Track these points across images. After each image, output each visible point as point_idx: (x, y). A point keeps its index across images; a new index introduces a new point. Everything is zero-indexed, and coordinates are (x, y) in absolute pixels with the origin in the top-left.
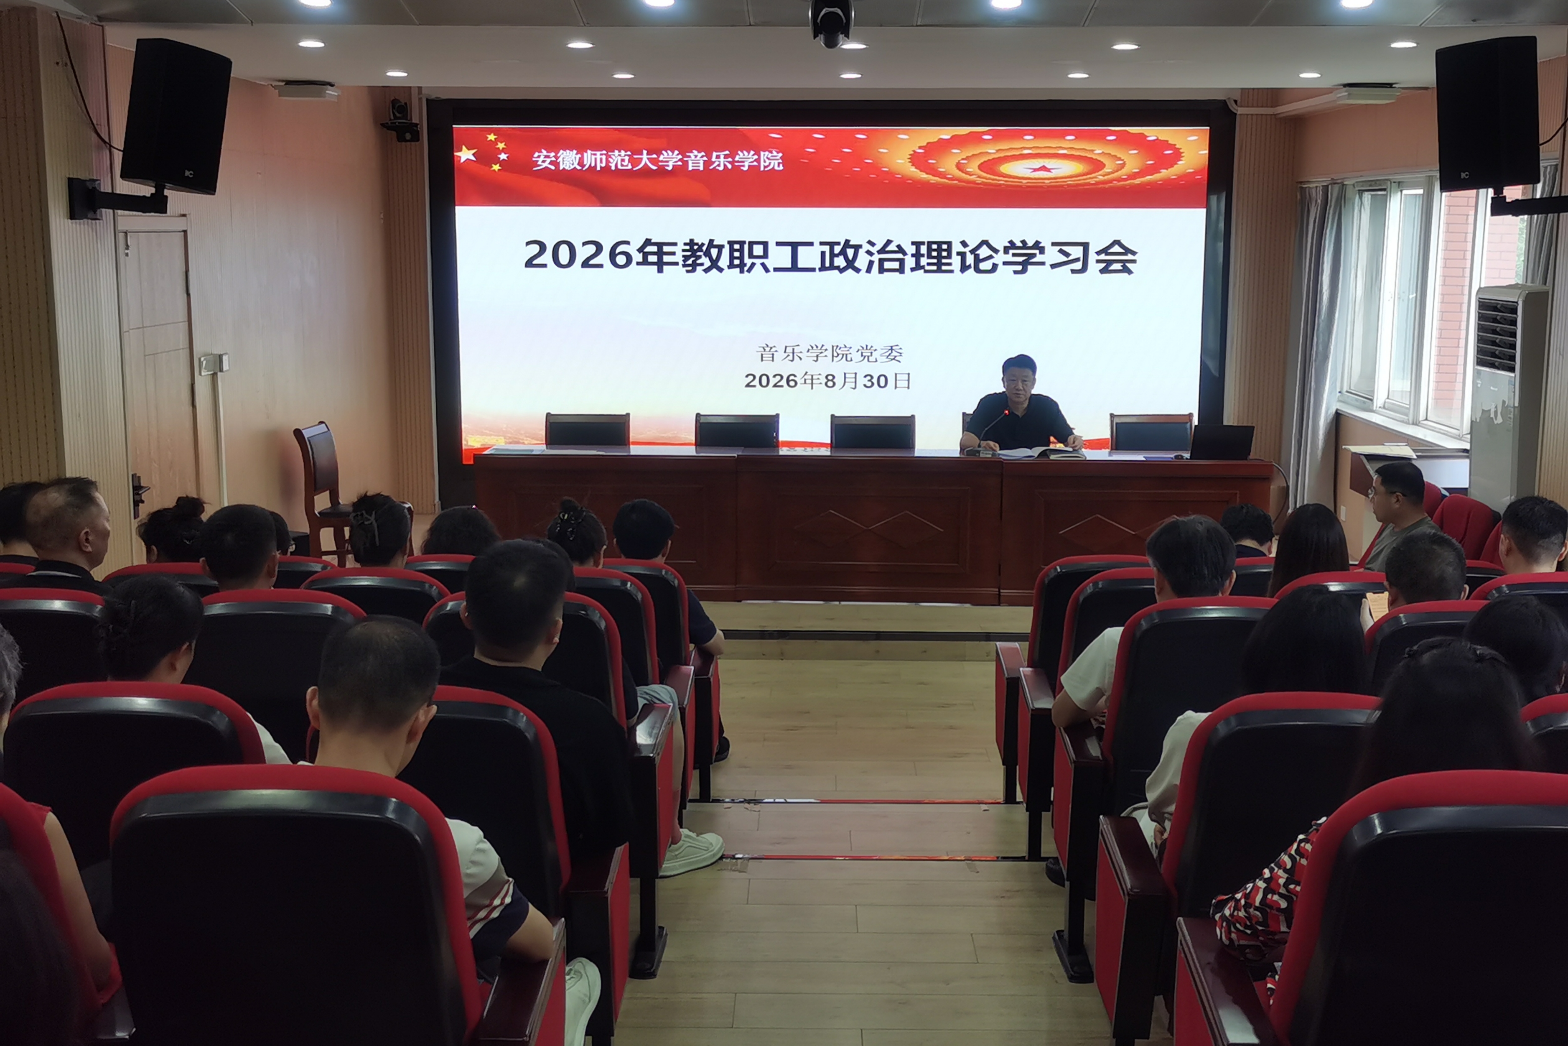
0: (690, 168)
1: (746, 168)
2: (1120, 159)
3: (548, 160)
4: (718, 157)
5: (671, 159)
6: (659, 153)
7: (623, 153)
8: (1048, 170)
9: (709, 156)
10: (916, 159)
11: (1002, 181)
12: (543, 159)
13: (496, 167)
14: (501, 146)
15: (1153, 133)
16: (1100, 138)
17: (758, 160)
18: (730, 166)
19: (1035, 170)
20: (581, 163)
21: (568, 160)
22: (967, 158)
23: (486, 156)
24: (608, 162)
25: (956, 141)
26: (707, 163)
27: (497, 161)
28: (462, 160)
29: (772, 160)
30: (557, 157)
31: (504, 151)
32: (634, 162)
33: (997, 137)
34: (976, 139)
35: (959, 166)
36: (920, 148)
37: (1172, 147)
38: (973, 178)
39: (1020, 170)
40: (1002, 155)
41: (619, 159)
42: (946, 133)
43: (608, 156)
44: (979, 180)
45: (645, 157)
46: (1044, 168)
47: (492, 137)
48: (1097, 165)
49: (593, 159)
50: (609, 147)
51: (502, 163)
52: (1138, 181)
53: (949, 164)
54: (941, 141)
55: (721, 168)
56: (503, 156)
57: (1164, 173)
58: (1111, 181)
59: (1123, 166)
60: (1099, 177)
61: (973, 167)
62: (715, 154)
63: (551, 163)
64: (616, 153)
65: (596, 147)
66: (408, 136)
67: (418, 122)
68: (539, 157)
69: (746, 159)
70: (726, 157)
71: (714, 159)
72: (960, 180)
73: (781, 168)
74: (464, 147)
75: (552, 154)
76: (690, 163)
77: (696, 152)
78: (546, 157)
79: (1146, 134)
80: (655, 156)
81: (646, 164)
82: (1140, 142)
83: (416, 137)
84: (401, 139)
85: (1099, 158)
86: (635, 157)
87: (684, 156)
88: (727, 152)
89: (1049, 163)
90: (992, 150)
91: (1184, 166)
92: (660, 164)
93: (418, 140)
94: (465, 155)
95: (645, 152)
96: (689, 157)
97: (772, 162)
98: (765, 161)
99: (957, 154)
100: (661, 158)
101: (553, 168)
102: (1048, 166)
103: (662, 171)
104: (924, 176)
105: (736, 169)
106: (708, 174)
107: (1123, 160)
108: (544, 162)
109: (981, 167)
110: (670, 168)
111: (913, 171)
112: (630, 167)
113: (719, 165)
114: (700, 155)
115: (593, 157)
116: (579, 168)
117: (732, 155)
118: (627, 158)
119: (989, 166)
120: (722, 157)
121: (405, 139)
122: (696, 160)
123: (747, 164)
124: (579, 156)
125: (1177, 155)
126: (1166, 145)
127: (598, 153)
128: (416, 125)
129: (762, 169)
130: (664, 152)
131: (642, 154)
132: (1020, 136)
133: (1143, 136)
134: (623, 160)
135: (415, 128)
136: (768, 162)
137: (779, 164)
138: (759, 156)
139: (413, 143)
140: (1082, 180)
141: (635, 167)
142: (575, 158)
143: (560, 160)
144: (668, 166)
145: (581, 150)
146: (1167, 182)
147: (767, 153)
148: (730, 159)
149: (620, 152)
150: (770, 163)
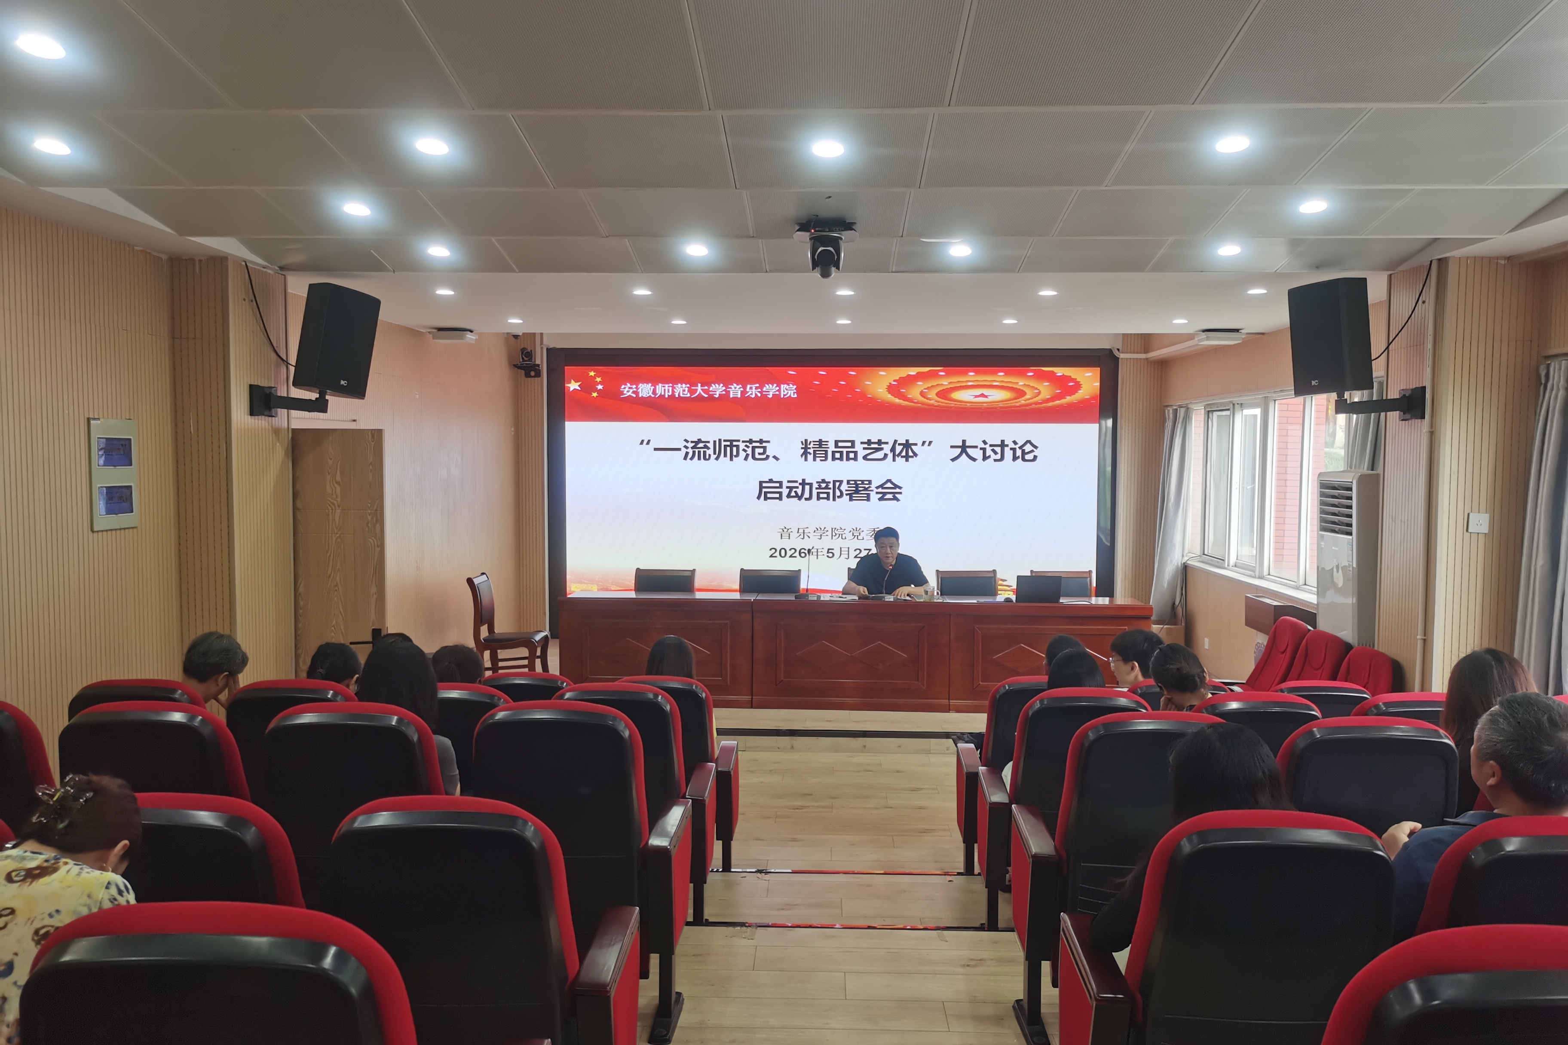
0: (731, 396)
1: (770, 396)
2: (1036, 389)
3: (631, 390)
4: (751, 388)
5: (717, 389)
6: (709, 385)
7: (684, 385)
8: (986, 397)
9: (744, 387)
10: (891, 389)
11: (952, 404)
12: (627, 390)
13: (595, 395)
14: (598, 379)
15: (1060, 371)
16: (1023, 374)
17: (779, 390)
18: (759, 395)
19: (976, 396)
20: (654, 392)
21: (645, 390)
22: (928, 388)
23: (588, 386)
24: (673, 391)
25: (919, 377)
26: (744, 392)
27: (596, 390)
28: (571, 390)
29: (789, 391)
30: (637, 388)
31: (600, 383)
32: (692, 392)
33: (948, 374)
34: (934, 375)
35: (922, 394)
36: (895, 381)
37: (1074, 380)
38: (932, 402)
39: (966, 396)
40: (952, 386)
41: (681, 390)
42: (913, 371)
43: (673, 388)
44: (937, 404)
45: (699, 388)
46: (983, 395)
47: (592, 374)
48: (1020, 393)
49: (664, 389)
50: (674, 381)
51: (599, 391)
52: (1050, 404)
53: (914, 392)
54: (909, 376)
55: (753, 396)
56: (600, 387)
57: (1069, 399)
58: (1030, 404)
59: (1039, 393)
60: (1022, 401)
61: (932, 394)
62: (749, 386)
63: (634, 392)
64: (679, 385)
65: (665, 381)
66: (533, 373)
67: (540, 363)
68: (625, 388)
69: (771, 390)
70: (756, 388)
71: (748, 390)
72: (923, 404)
73: (796, 396)
74: (572, 381)
75: (634, 386)
76: (731, 392)
77: (735, 385)
78: (630, 388)
79: (1056, 371)
80: (706, 388)
81: (700, 393)
82: (1051, 377)
83: (538, 374)
84: (528, 375)
85: (1022, 388)
86: (693, 388)
87: (727, 387)
88: (758, 385)
89: (986, 392)
90: (945, 383)
91: (1082, 394)
92: (710, 393)
93: (540, 376)
94: (573, 386)
95: (699, 385)
96: (731, 388)
97: (790, 392)
98: (784, 391)
99: (921, 385)
100: (711, 389)
101: (634, 396)
102: (986, 394)
103: (711, 398)
104: (897, 401)
105: (764, 396)
106: (744, 399)
107: (1039, 390)
108: (628, 391)
109: (938, 394)
110: (717, 396)
111: (889, 397)
112: (689, 395)
113: (752, 394)
114: (738, 387)
115: (663, 388)
116: (653, 396)
117: (761, 387)
118: (687, 389)
119: (943, 394)
120: (754, 388)
121: (531, 375)
122: (735, 391)
123: (771, 393)
124: (653, 387)
125: (1078, 386)
126: (1069, 379)
127: (667, 386)
128: (538, 365)
129: (782, 396)
130: (713, 385)
131: (697, 386)
132: (965, 373)
133: (1053, 373)
134: (684, 391)
135: (537, 368)
136: (786, 392)
137: (794, 393)
138: (780, 388)
139: (536, 379)
140: (1010, 404)
141: (692, 395)
142: (650, 389)
143: (640, 390)
144: (716, 394)
145: (654, 383)
146: (1071, 405)
147: (786, 386)
148: (759, 390)
149: (682, 384)
150: (788, 393)
